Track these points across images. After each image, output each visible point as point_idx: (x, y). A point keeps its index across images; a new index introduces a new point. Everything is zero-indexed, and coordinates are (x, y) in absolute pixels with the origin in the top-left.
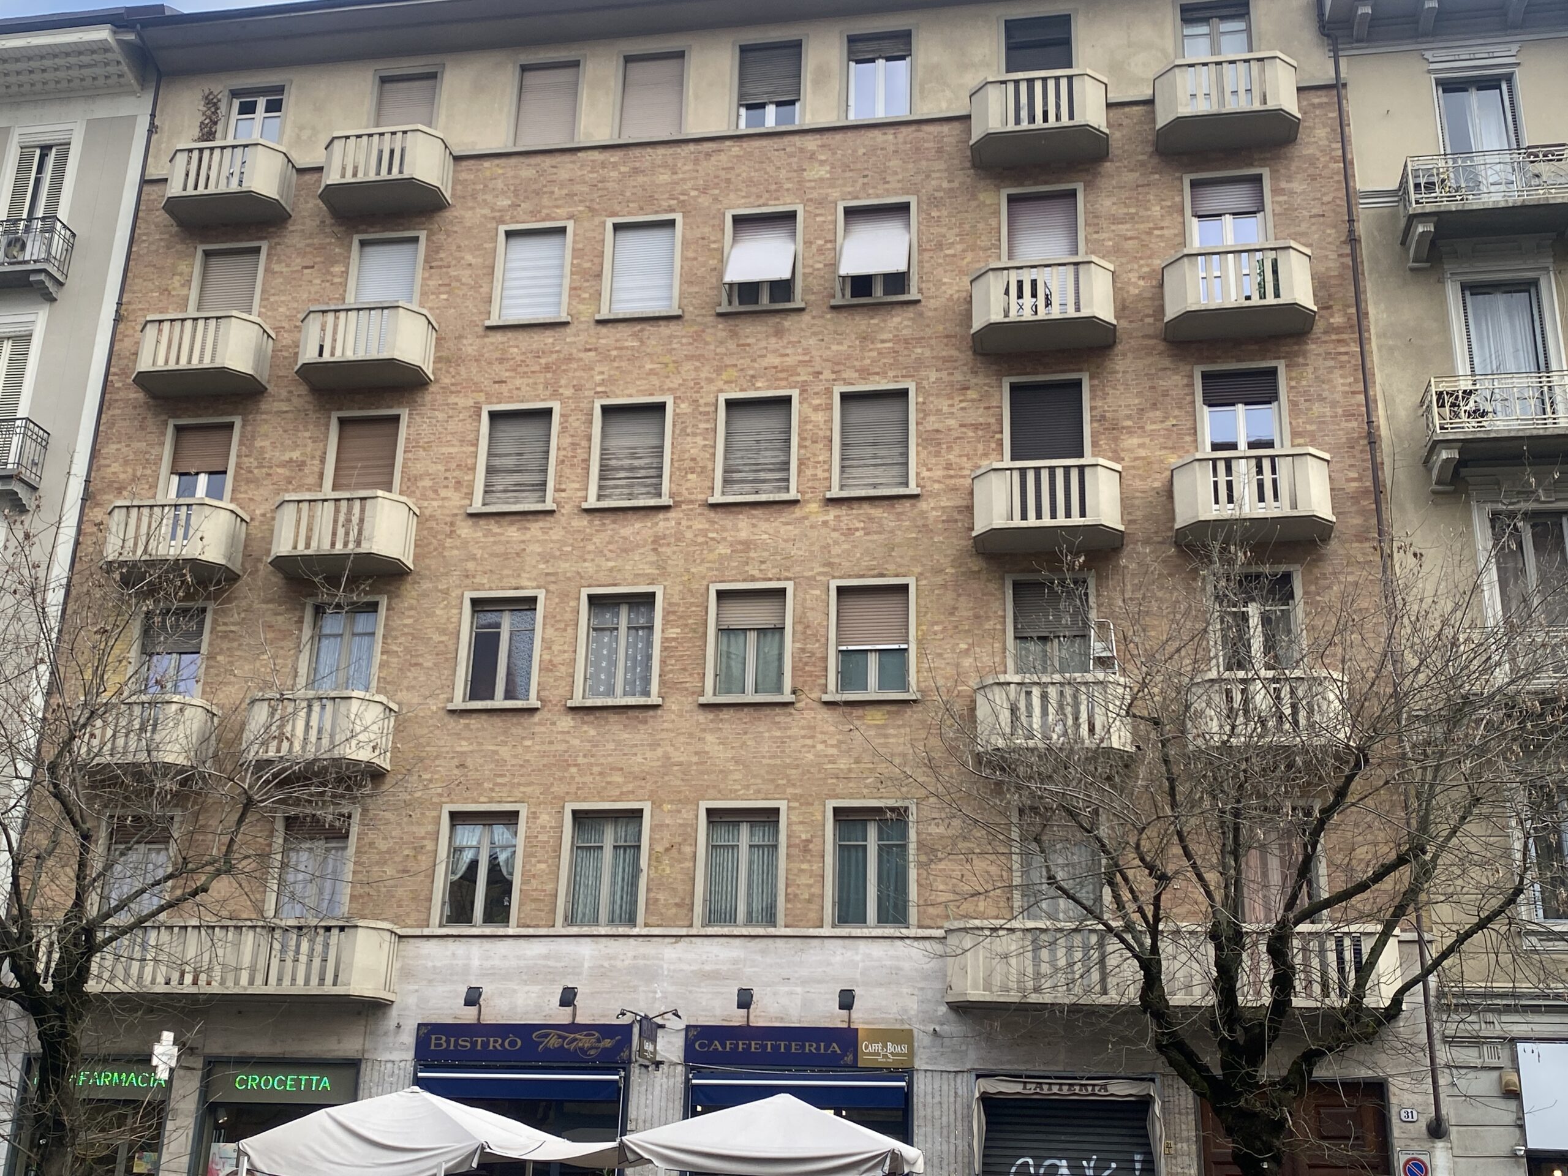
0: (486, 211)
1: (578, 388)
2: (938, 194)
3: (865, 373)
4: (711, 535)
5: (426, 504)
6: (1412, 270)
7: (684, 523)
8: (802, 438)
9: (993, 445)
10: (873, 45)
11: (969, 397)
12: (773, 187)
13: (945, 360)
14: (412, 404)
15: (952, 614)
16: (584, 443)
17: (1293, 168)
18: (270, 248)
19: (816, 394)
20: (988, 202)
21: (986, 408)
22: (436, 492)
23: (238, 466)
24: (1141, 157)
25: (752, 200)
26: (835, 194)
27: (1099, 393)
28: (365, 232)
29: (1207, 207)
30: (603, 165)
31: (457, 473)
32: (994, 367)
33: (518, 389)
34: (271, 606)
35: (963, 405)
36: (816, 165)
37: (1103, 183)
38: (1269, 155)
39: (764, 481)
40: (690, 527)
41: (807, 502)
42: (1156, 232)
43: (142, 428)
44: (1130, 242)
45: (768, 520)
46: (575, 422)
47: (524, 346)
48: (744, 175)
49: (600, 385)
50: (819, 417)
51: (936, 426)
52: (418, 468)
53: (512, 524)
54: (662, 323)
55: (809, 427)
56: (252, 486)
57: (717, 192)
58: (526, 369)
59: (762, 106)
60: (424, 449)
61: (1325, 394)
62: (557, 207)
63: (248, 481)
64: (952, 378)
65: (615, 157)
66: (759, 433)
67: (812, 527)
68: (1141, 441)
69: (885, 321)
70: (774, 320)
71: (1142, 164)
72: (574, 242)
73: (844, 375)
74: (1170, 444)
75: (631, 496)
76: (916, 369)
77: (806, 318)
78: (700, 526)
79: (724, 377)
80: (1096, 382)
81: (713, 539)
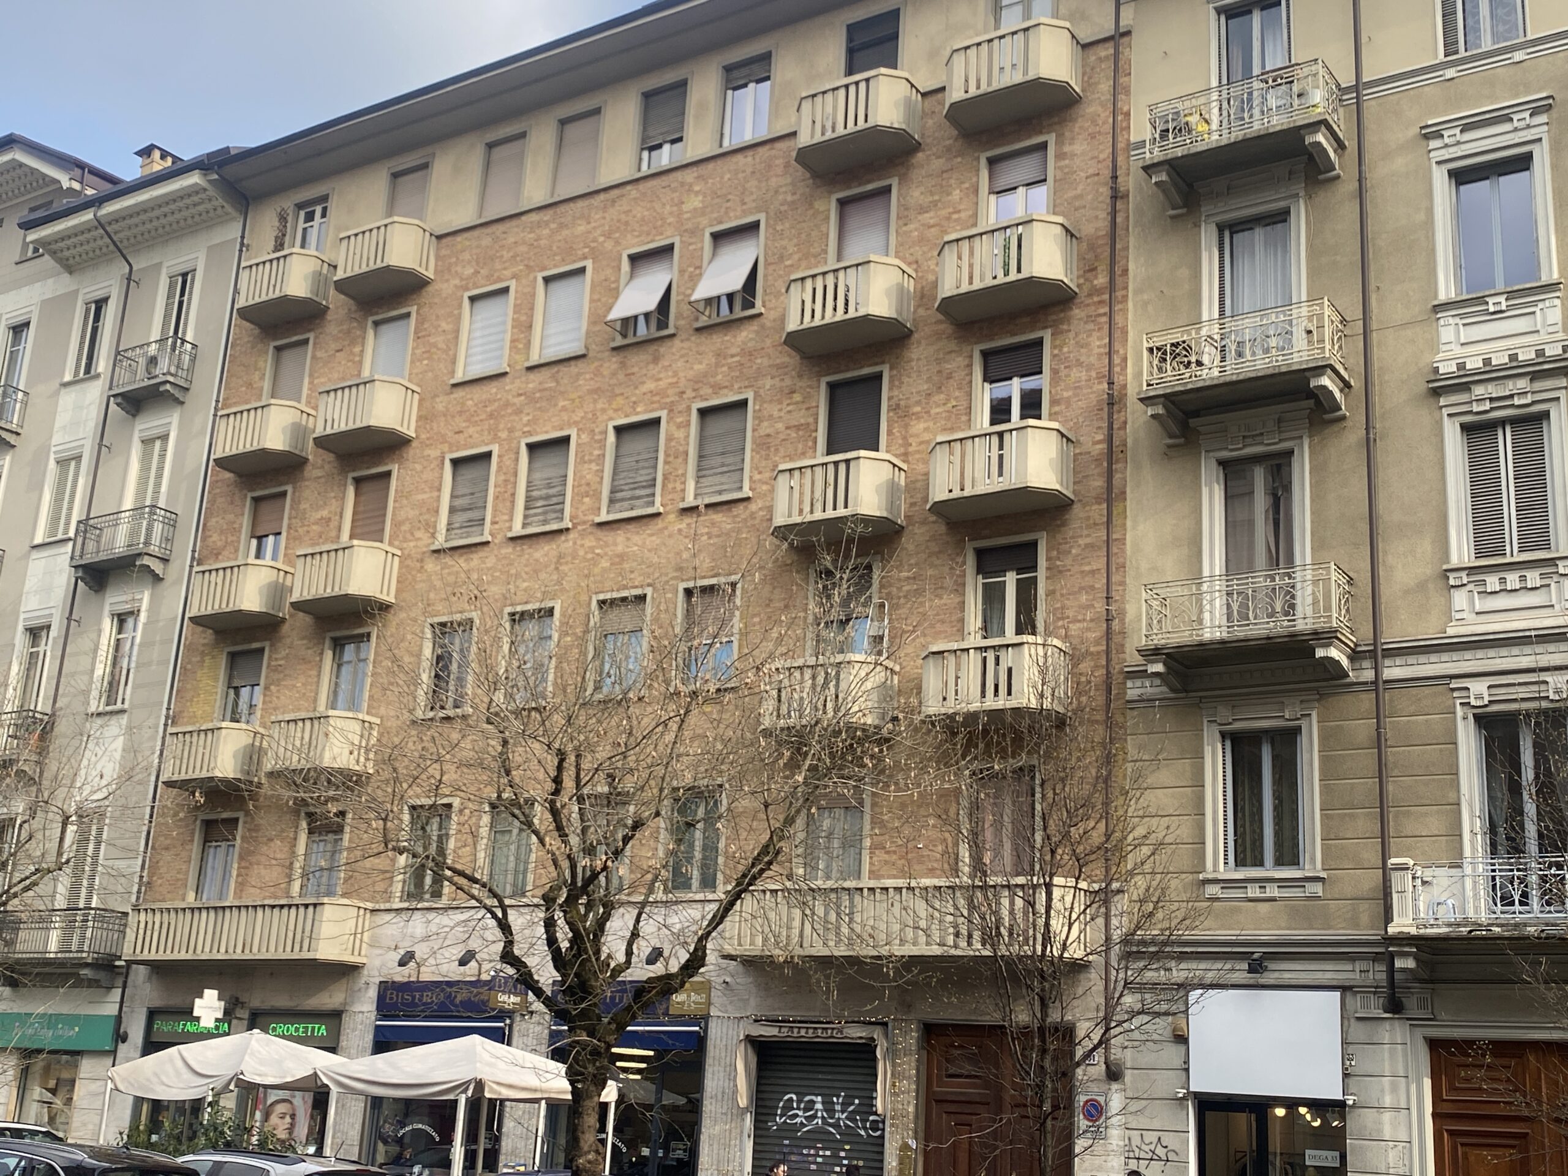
0: (457, 282)
1: (511, 430)
2: (783, 208)
3: (717, 388)
4: (597, 551)
5: (405, 545)
6: (1172, 217)
7: (579, 542)
8: (667, 455)
9: (810, 444)
10: (744, 71)
11: (794, 400)
12: (659, 223)
13: (778, 367)
14: (401, 460)
15: (768, 605)
16: (512, 479)
17: (1077, 130)
18: (316, 338)
19: (680, 412)
20: (821, 209)
21: (808, 409)
22: (412, 534)
23: (289, 527)
24: (948, 142)
25: (642, 238)
26: (704, 221)
27: (897, 383)
28: (377, 314)
29: (1003, 183)
30: (539, 225)
31: (426, 517)
32: (817, 369)
33: (471, 437)
34: (305, 642)
35: (790, 408)
36: (693, 196)
37: (917, 174)
38: (1056, 119)
39: (638, 498)
40: (582, 546)
41: (667, 513)
42: (955, 216)
43: (232, 503)
44: (933, 230)
45: (638, 533)
46: (508, 462)
47: (476, 397)
48: (639, 215)
49: (526, 425)
50: (680, 434)
51: (768, 431)
52: (402, 515)
53: (461, 555)
54: (573, 363)
55: (673, 444)
56: (297, 542)
57: (617, 235)
58: (477, 419)
59: (659, 146)
60: (407, 498)
61: (1082, 359)
62: (505, 269)
63: (295, 539)
64: (784, 384)
65: (546, 215)
66: (639, 454)
67: (670, 536)
68: (926, 425)
69: (735, 337)
70: (652, 348)
71: (949, 149)
72: (516, 299)
73: (702, 392)
74: (949, 426)
75: (545, 522)
76: (756, 379)
77: (677, 342)
78: (590, 544)
79: (614, 406)
80: (895, 372)
81: (598, 555)
